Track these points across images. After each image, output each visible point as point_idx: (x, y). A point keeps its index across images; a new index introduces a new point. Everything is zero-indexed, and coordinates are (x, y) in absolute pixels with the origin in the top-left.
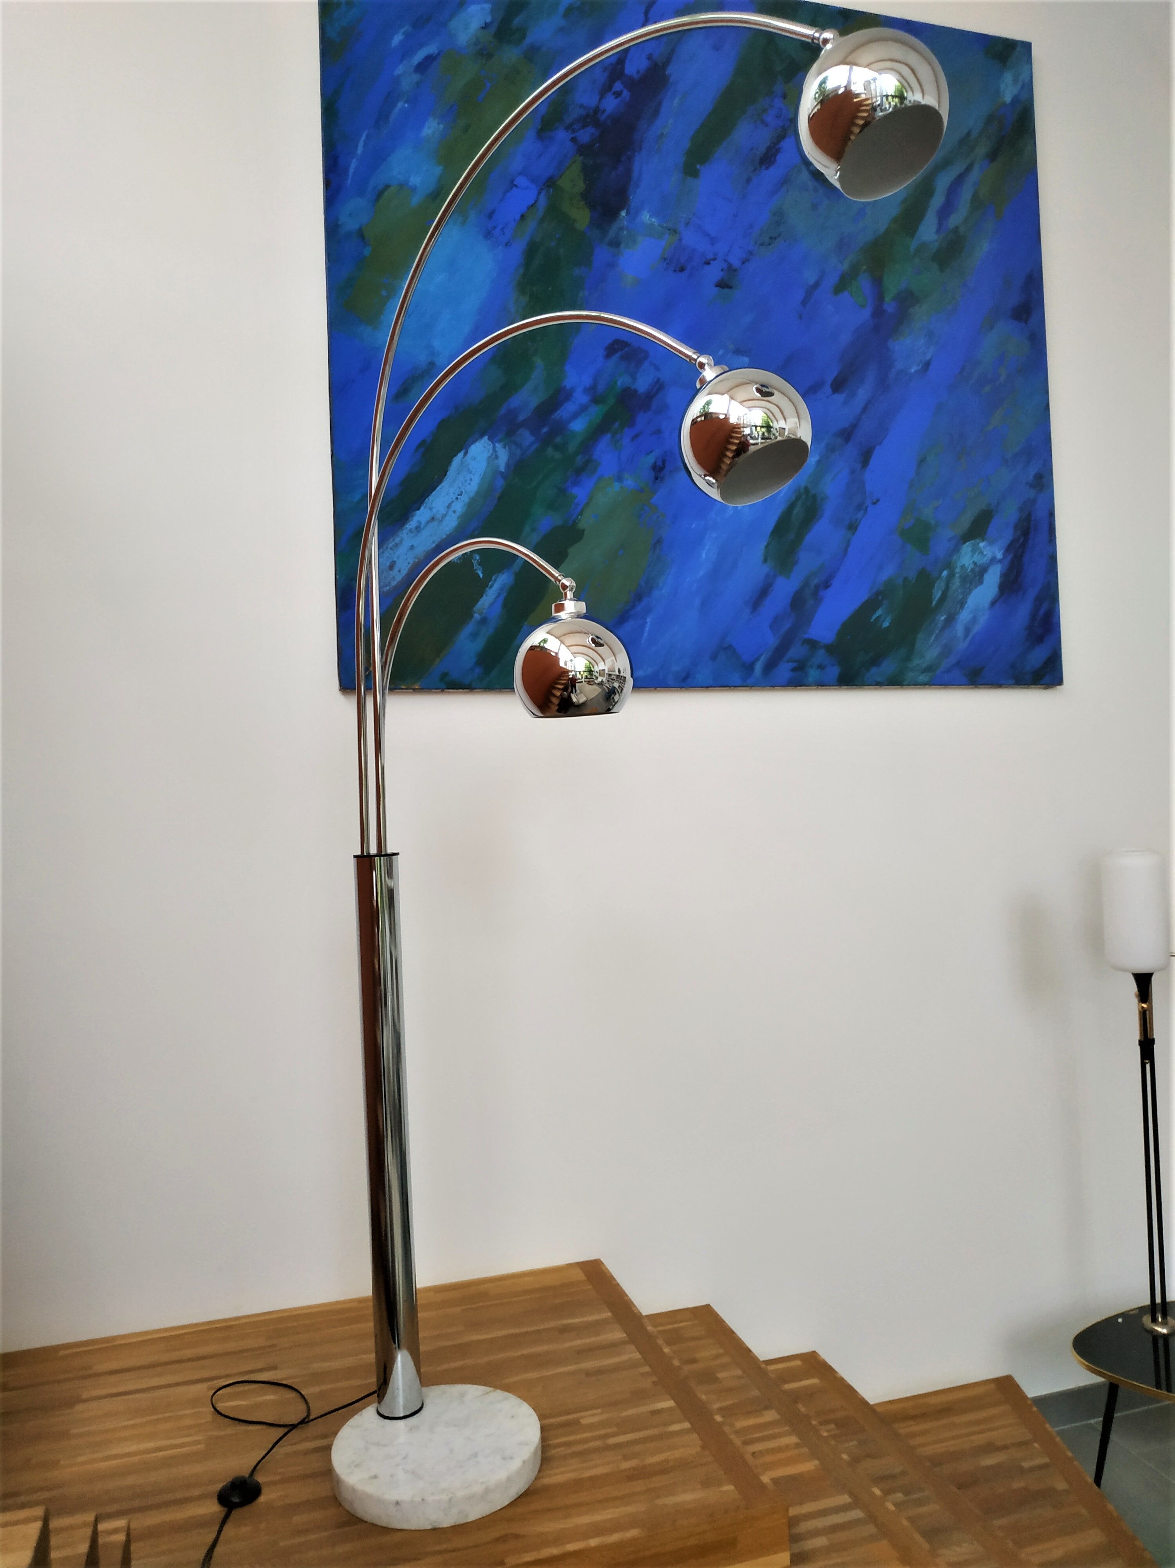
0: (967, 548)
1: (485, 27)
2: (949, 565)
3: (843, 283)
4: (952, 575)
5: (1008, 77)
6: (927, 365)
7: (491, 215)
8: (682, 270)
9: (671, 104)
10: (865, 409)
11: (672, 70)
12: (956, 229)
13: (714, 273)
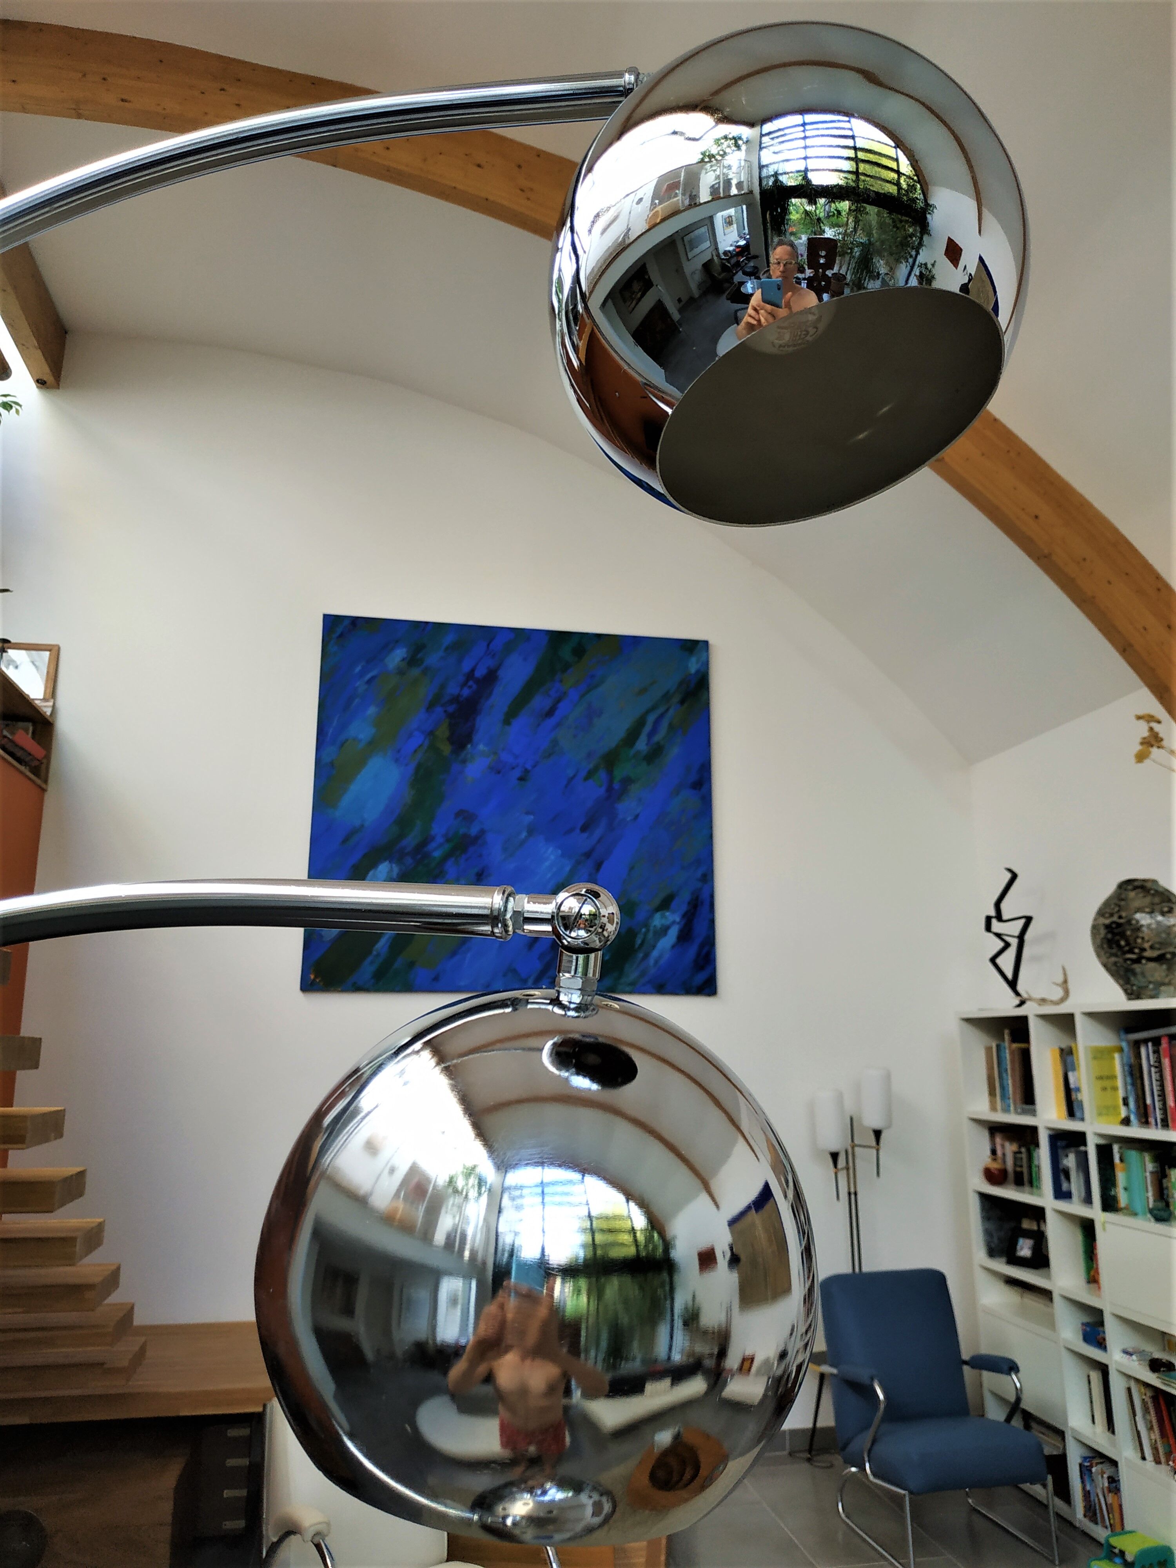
0: (658, 915)
1: (404, 659)
2: (646, 925)
3: (590, 774)
4: (648, 930)
5: (693, 659)
6: (637, 816)
7: (399, 751)
8: (499, 772)
9: (498, 689)
10: (599, 841)
11: (501, 673)
12: (658, 743)
13: (517, 773)
